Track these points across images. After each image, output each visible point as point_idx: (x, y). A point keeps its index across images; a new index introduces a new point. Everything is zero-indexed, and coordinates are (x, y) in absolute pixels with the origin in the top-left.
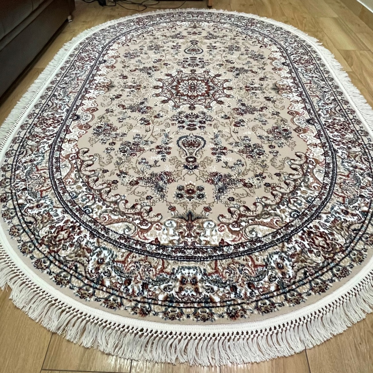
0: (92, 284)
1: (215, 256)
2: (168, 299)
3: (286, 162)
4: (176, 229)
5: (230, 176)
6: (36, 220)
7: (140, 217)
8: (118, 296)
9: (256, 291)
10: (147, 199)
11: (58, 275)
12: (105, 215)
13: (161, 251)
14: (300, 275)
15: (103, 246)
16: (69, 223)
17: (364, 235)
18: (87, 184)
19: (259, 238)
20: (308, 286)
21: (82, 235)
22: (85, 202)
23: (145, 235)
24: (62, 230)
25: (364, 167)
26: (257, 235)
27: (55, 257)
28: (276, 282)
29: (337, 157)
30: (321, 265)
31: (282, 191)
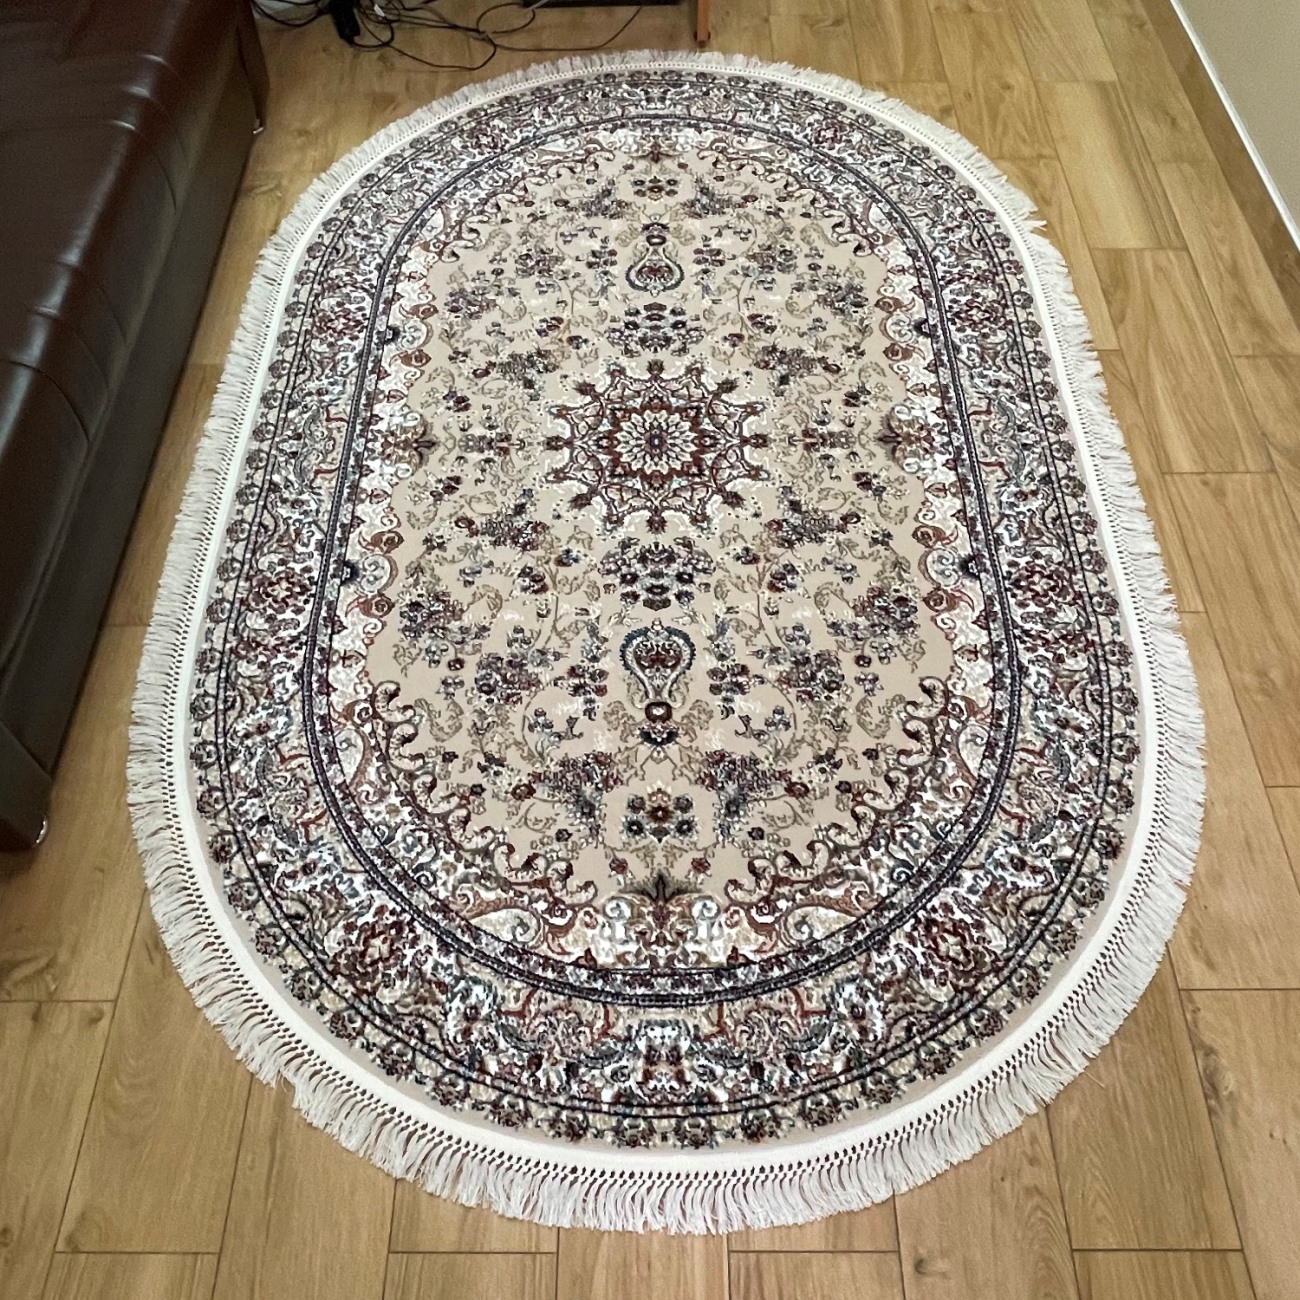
0: (461, 1070)
1: (719, 993)
2: (623, 1100)
3: (894, 714)
4: (631, 922)
5: (756, 762)
6: (310, 910)
7: (545, 891)
8: (518, 1096)
9: (804, 1075)
10: (558, 839)
11: (386, 1050)
12: (465, 889)
13: (599, 984)
14: (899, 1033)
15: (472, 974)
16: (387, 914)
17: (1051, 927)
18: (410, 798)
19: (817, 941)
20: (911, 1058)
21: (421, 946)
22: (413, 855)
23: (562, 941)
24: (374, 936)
25: (1085, 721)
26: (811, 933)
27: (370, 1007)
28: (846, 1051)
29: (1025, 691)
30: (945, 1006)
31: (879, 804)
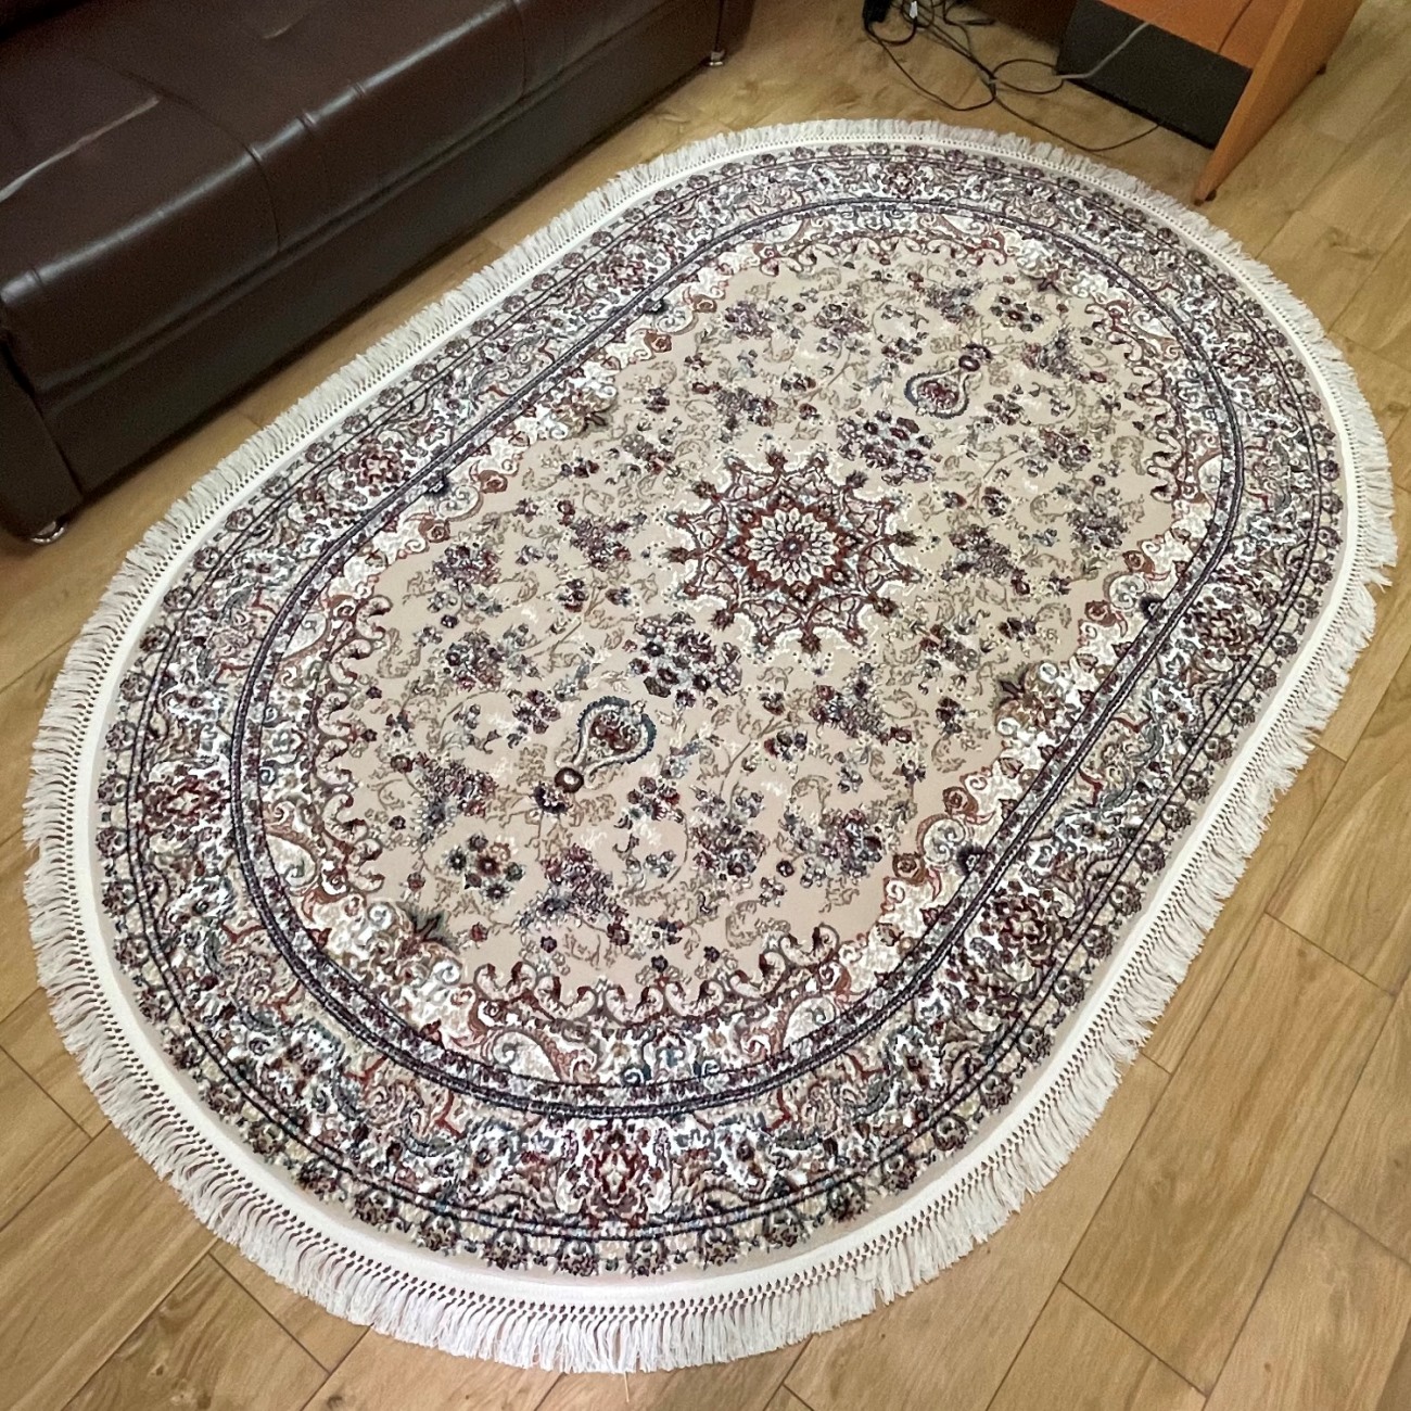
0: (155, 943)
1: (392, 1047)
2: (242, 1067)
3: (766, 935)
4: (379, 935)
5: (607, 883)
6: (167, 735)
7: (342, 857)
8: (173, 997)
9: (393, 1169)
10: (391, 824)
11: (119, 884)
12: (287, 807)
13: (310, 963)
14: (500, 1204)
15: (230, 877)
16: (215, 781)
18: (315, 702)
19: (509, 1072)
20: (490, 1232)
21: (215, 826)
22: (276, 750)
23: (317, 906)
24: (191, 791)
25: (938, 1079)
26: (511, 1062)
27: (139, 842)
28: (443, 1180)
29: (908, 1008)
30: (559, 1216)
31: (675, 1002)
